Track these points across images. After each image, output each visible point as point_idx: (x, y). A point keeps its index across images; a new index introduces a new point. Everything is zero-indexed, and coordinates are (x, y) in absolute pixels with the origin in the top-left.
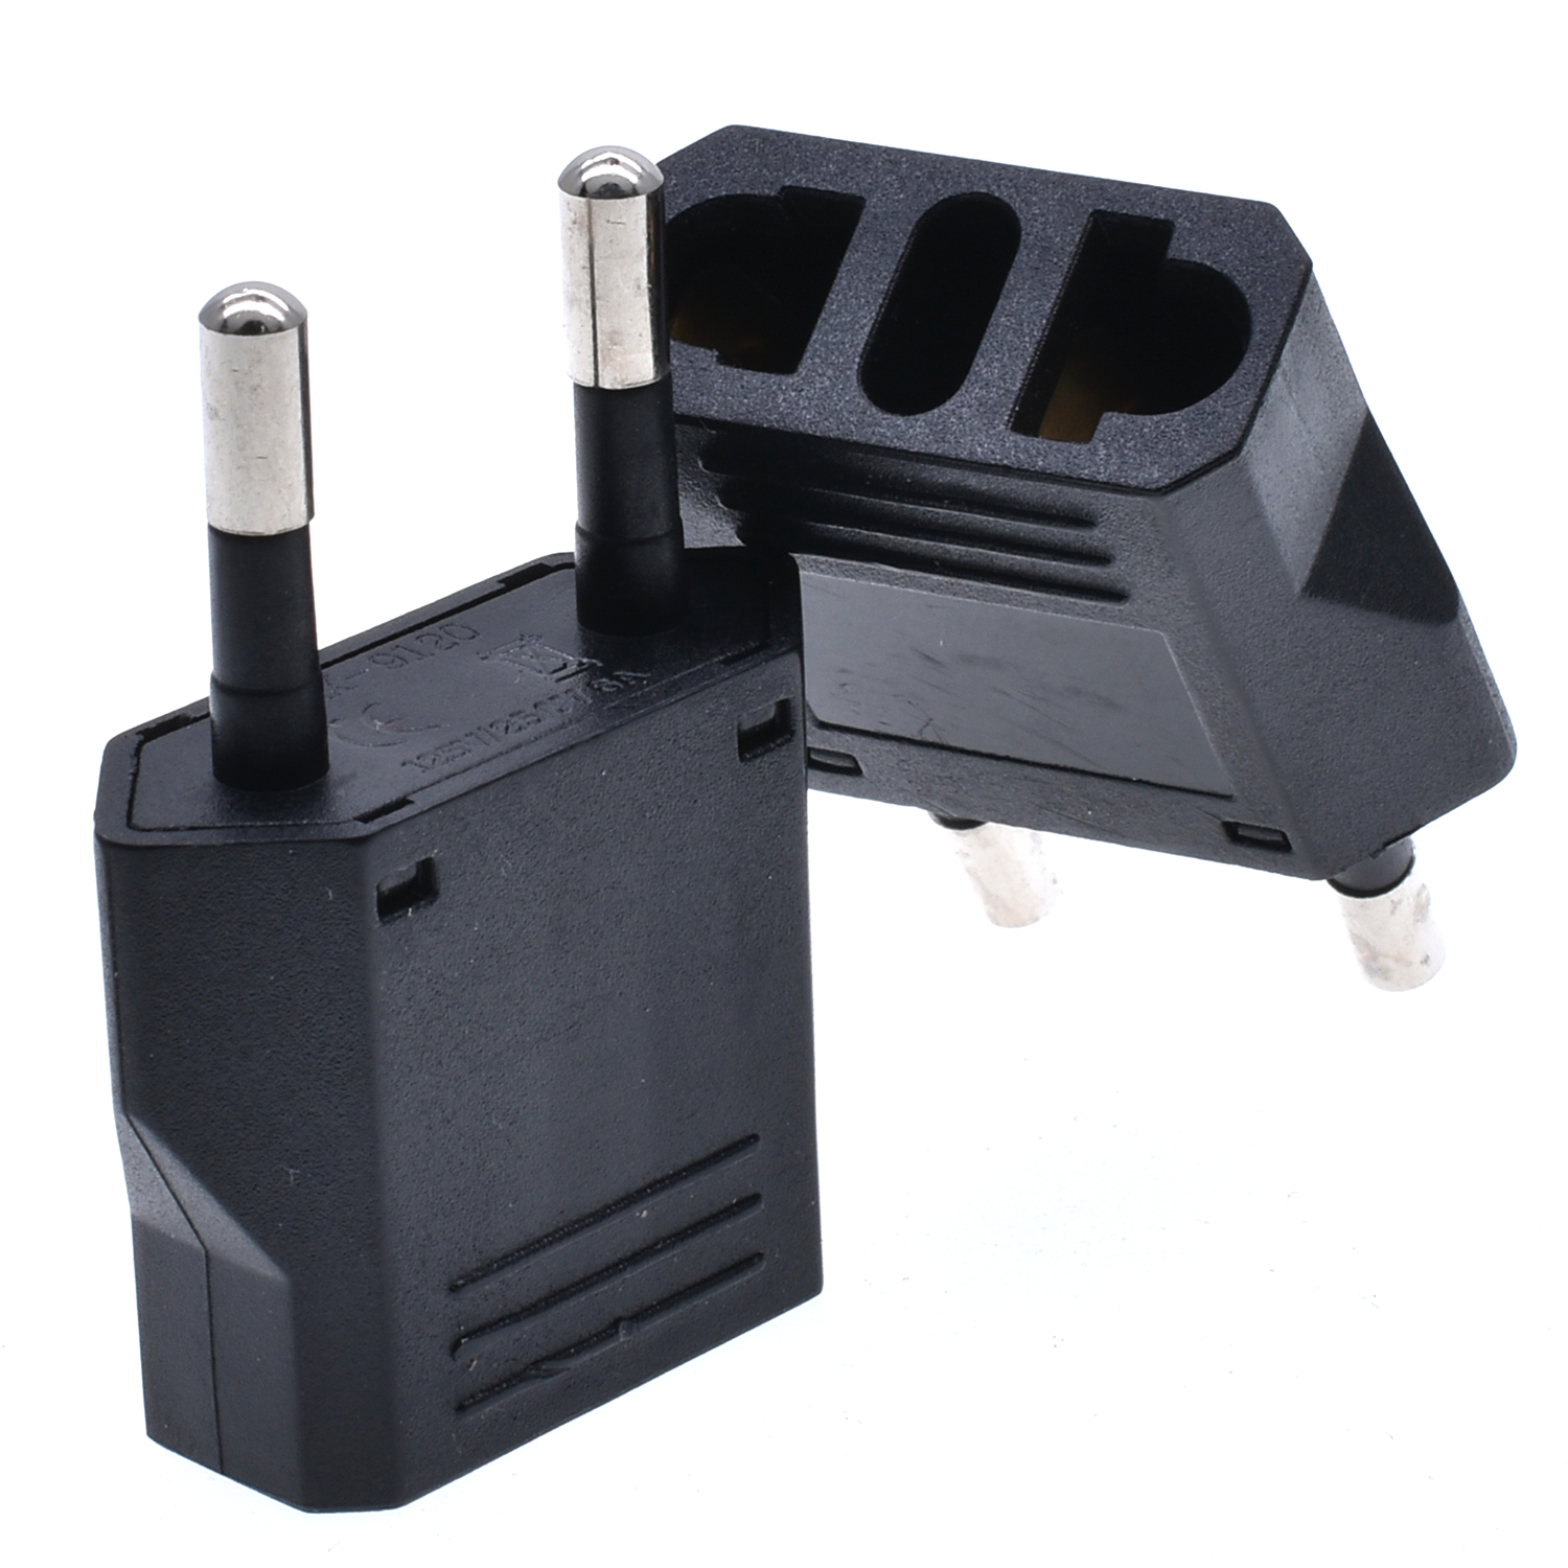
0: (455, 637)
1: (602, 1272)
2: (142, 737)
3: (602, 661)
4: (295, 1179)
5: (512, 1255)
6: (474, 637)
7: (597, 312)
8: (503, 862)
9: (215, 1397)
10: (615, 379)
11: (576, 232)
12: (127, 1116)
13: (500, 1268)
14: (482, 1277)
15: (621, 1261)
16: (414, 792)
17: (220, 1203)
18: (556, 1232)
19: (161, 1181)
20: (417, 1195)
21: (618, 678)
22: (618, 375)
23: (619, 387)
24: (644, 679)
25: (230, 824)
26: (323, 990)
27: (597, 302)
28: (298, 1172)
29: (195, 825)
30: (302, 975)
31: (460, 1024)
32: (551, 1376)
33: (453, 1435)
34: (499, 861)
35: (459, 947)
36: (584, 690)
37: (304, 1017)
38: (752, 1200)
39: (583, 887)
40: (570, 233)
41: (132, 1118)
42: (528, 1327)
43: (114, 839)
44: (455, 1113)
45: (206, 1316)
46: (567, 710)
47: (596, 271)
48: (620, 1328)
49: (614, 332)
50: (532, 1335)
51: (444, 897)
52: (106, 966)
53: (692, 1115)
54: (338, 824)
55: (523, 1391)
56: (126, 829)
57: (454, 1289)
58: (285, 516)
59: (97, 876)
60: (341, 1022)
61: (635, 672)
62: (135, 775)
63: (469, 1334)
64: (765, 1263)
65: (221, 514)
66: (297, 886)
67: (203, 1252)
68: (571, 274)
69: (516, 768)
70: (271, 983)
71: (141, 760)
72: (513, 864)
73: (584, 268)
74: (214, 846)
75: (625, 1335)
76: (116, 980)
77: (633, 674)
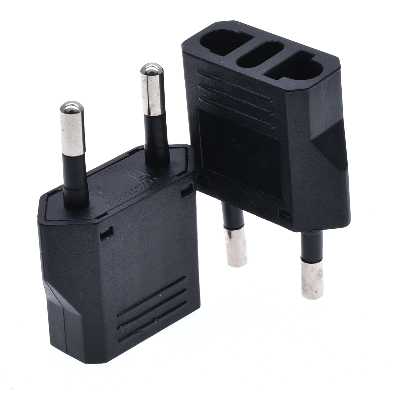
0: (118, 168)
1: (151, 309)
2: (48, 195)
3: (151, 175)
4: (83, 295)
5: (131, 307)
6: (122, 168)
7: (149, 100)
8: (128, 225)
9: (65, 338)
10: (153, 114)
11: (144, 83)
12: (45, 281)
13: (128, 311)
14: (124, 313)
15: (155, 306)
16: (108, 211)
17: (66, 300)
18: (141, 301)
19: (53, 294)
20: (110, 297)
21: (154, 180)
22: (154, 113)
23: (154, 116)
24: (160, 180)
25: (67, 219)
26: (88, 255)
27: (149, 98)
28: (83, 293)
29: (60, 220)
30: (84, 252)
31: (119, 260)
32: (139, 332)
33: (118, 347)
34: (127, 225)
35: (119, 244)
36: (146, 183)
37: (84, 261)
38: (184, 290)
39: (146, 228)
40: (143, 83)
41: (47, 282)
42: (134, 322)
43: (42, 223)
44: (118, 279)
45: (63, 321)
46: (143, 188)
47: (149, 91)
48: (155, 320)
49: (153, 104)
50: (135, 324)
51: (115, 234)
52: (40, 250)
53: (171, 273)
54: (92, 219)
55: (133, 336)
56: (44, 220)
57: (118, 316)
58: (79, 152)
59: (38, 231)
60: (92, 262)
61: (158, 178)
62: (47, 206)
63: (121, 325)
64: (187, 303)
65: (65, 152)
66: (82, 233)
67: (62, 308)
68: (143, 91)
69: (131, 204)
70: (77, 254)
71: (48, 202)
72: (131, 225)
73: (146, 90)
74: (64, 225)
75: (156, 322)
76: (42, 253)
77: (157, 179)
